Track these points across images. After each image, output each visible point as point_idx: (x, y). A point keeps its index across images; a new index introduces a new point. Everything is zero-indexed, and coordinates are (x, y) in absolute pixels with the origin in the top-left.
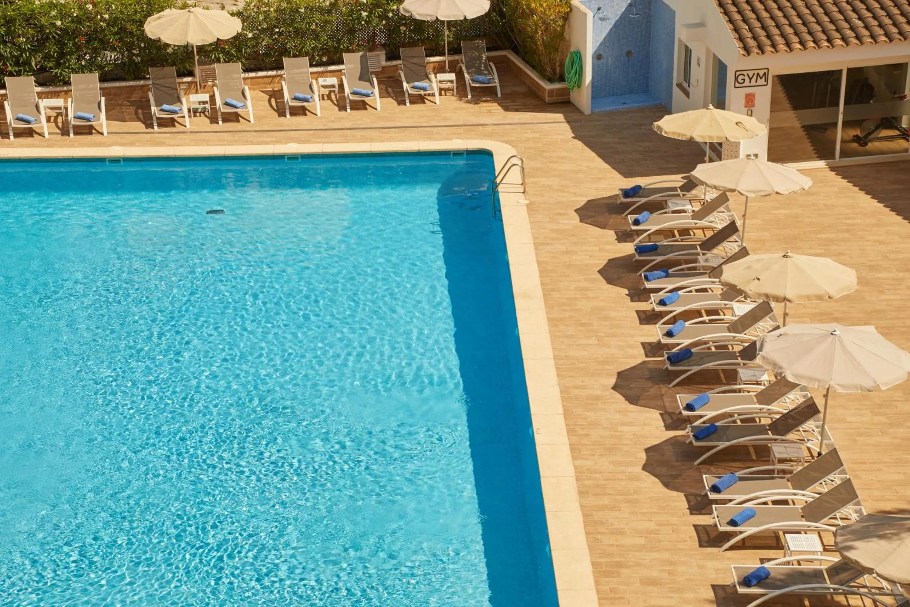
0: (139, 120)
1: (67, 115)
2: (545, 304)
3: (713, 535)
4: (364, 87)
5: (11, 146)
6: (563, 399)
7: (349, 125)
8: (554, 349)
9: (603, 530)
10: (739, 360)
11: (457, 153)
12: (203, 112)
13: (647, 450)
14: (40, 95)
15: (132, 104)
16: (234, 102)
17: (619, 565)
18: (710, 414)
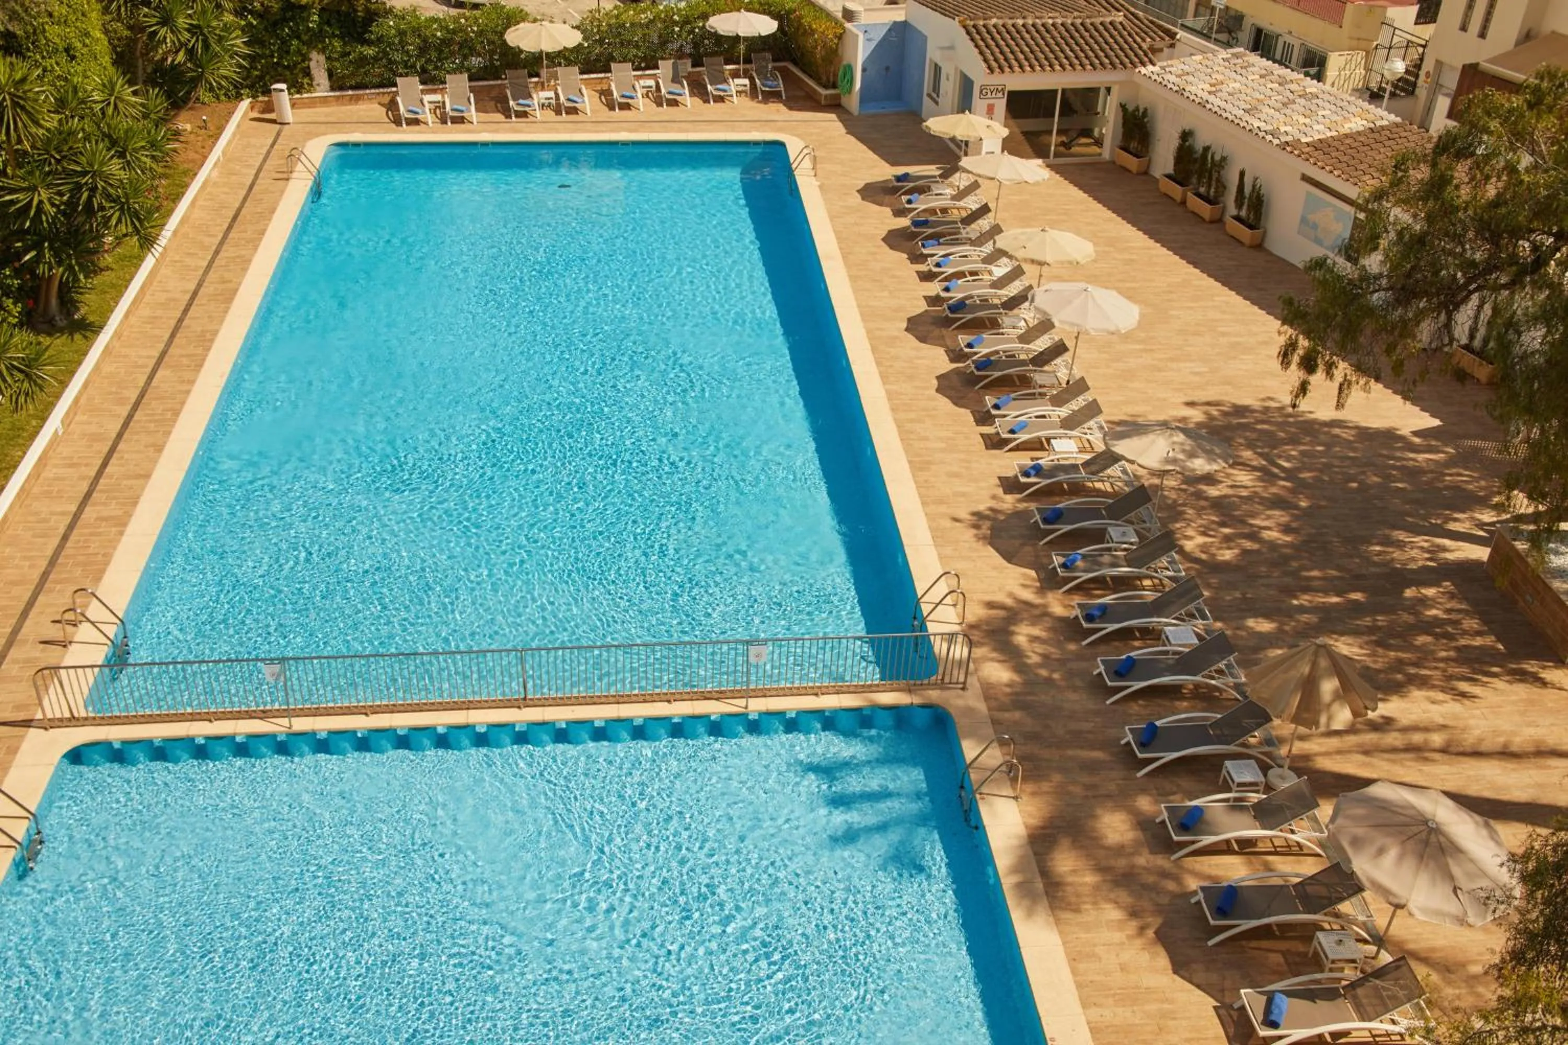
0: (499, 111)
1: (444, 108)
2: (845, 264)
3: (995, 440)
4: (676, 88)
5: (404, 132)
6: (870, 339)
7: (666, 118)
8: (857, 299)
9: (912, 437)
10: (1001, 310)
11: (756, 143)
12: (549, 105)
13: (938, 378)
14: (422, 91)
15: (492, 99)
16: (575, 98)
17: (929, 463)
18: (985, 351)
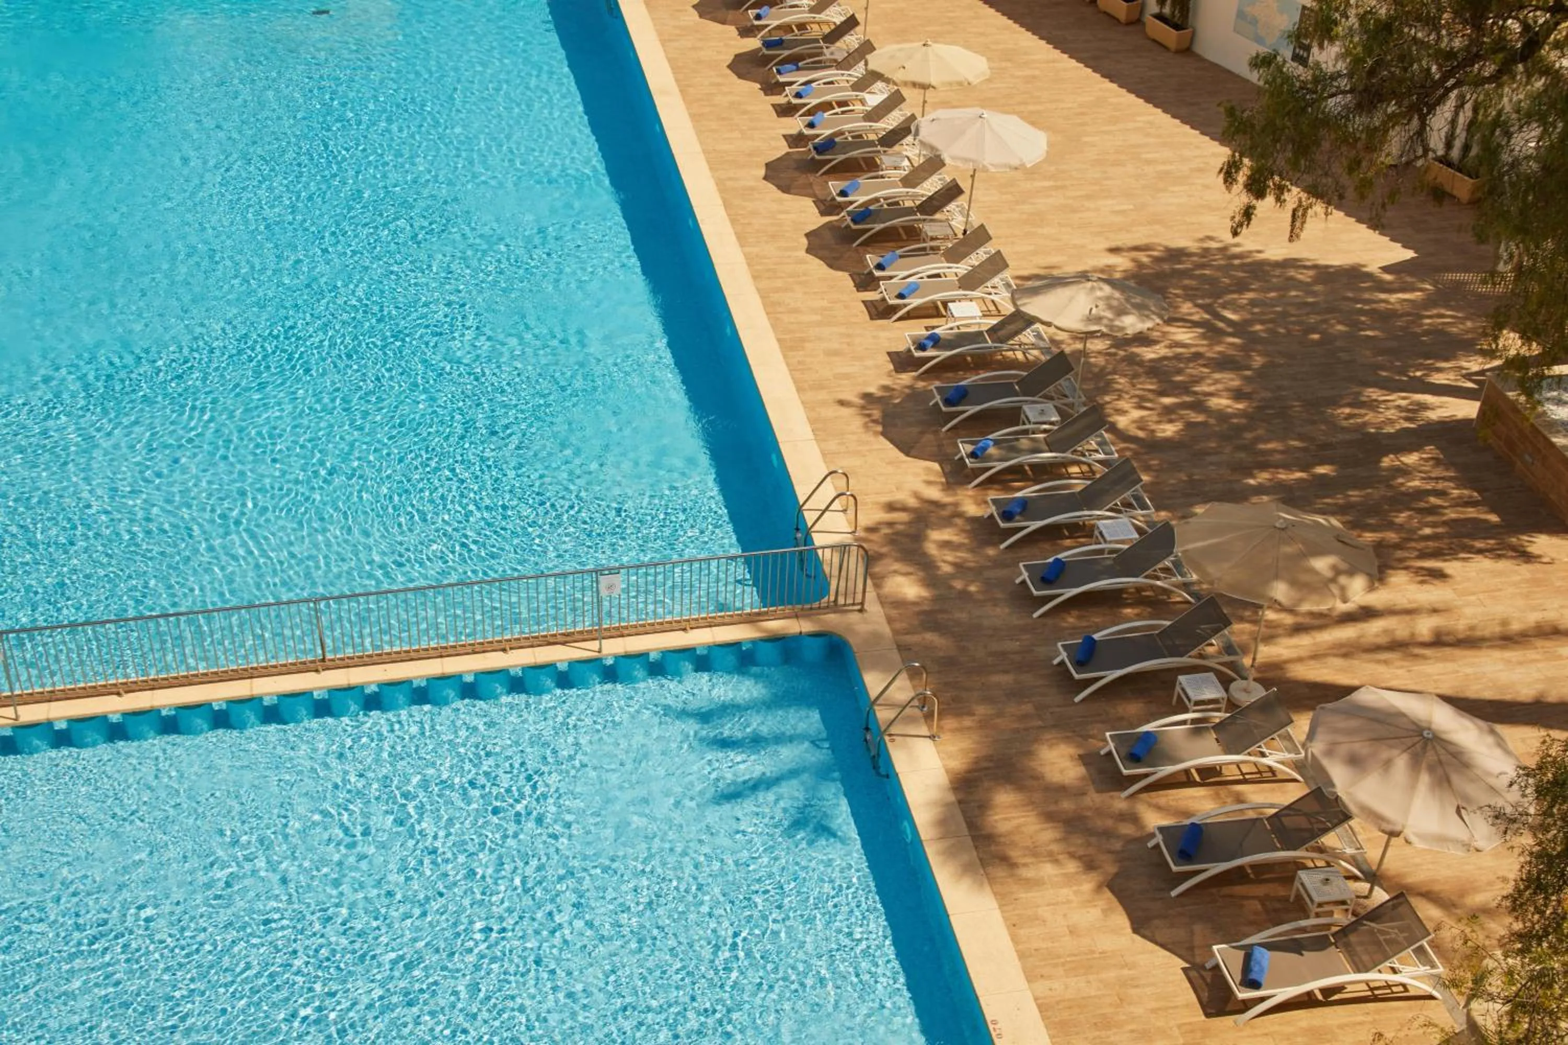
2: (684, 100)
3: (881, 308)
6: (720, 191)
8: (701, 143)
9: (780, 309)
10: (879, 148)
13: (807, 235)
17: (803, 340)
18: (862, 199)
